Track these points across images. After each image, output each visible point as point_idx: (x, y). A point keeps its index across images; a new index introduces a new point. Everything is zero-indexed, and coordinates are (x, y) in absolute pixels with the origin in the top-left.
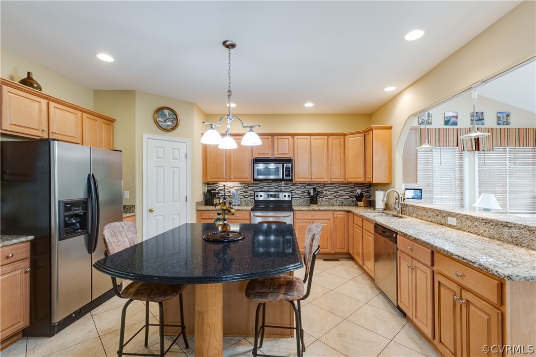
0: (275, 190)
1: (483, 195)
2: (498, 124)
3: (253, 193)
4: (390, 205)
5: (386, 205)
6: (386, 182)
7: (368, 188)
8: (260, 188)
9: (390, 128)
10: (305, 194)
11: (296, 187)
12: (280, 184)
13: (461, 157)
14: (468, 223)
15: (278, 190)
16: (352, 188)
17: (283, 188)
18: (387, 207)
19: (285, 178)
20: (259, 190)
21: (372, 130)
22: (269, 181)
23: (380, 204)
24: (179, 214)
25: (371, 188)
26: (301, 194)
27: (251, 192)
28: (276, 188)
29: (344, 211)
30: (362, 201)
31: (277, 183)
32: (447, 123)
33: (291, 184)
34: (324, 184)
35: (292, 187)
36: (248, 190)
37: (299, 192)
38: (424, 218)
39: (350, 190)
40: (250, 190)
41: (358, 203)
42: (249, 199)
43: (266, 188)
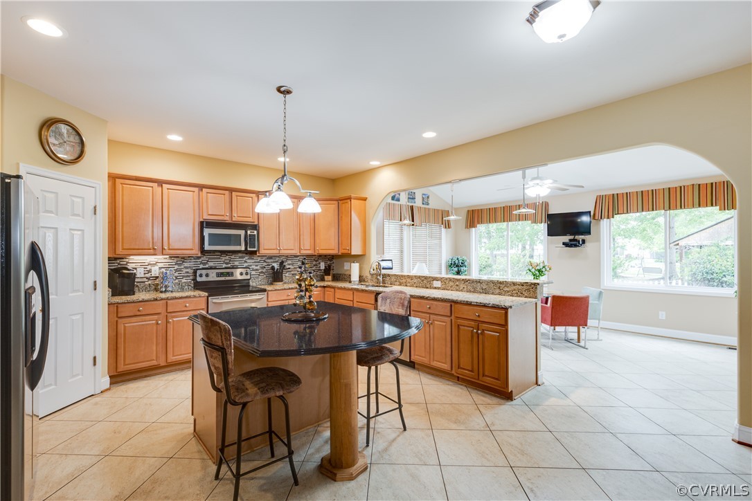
0: (224, 266)
1: (418, 264)
2: (423, 204)
3: (192, 271)
4: (364, 277)
5: (360, 277)
6: (360, 253)
7: (331, 261)
8: (201, 263)
9: (365, 199)
10: (264, 270)
11: (253, 261)
12: (232, 257)
13: (402, 230)
14: (451, 284)
15: (229, 265)
16: (316, 261)
17: (236, 263)
18: (361, 279)
19: (249, 249)
20: (201, 266)
21: (350, 198)
22: (216, 254)
23: (355, 277)
24: (83, 313)
25: (334, 261)
26: (260, 271)
27: (187, 270)
28: (227, 263)
29: (320, 287)
30: (329, 275)
31: (227, 257)
32: (393, 198)
33: (246, 258)
34: (287, 256)
35: (248, 261)
36: (182, 267)
37: (258, 268)
38: (408, 284)
39: (314, 263)
40: (186, 268)
41: (326, 277)
42: (184, 281)
43: (211, 264)
